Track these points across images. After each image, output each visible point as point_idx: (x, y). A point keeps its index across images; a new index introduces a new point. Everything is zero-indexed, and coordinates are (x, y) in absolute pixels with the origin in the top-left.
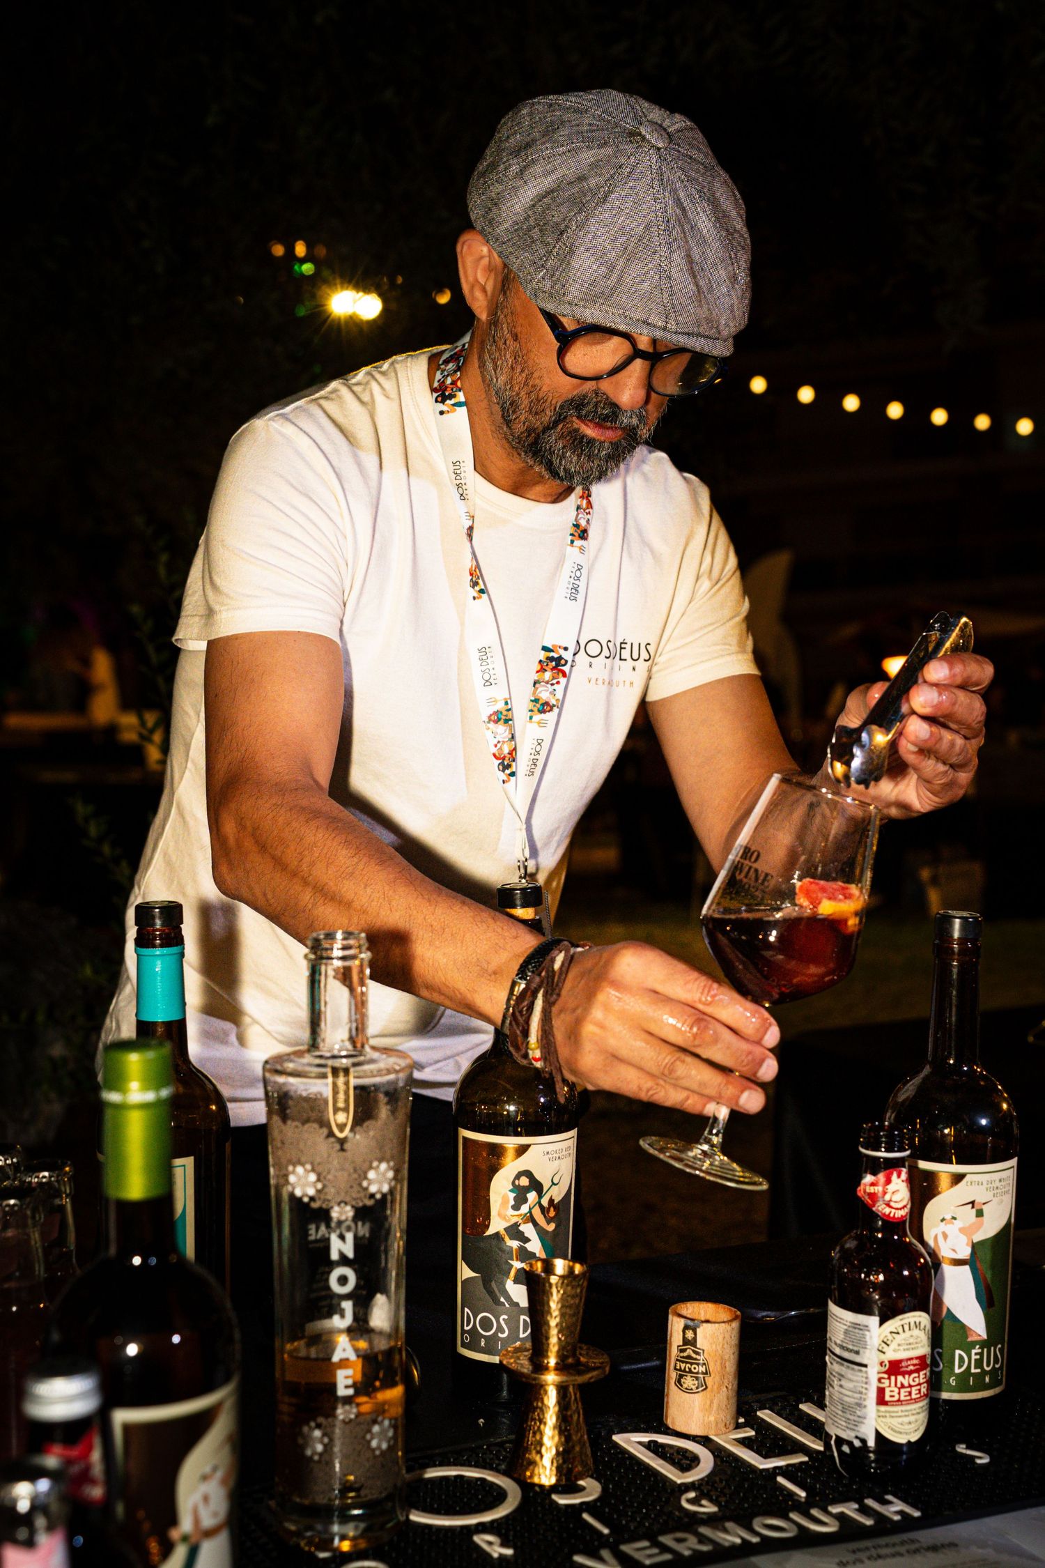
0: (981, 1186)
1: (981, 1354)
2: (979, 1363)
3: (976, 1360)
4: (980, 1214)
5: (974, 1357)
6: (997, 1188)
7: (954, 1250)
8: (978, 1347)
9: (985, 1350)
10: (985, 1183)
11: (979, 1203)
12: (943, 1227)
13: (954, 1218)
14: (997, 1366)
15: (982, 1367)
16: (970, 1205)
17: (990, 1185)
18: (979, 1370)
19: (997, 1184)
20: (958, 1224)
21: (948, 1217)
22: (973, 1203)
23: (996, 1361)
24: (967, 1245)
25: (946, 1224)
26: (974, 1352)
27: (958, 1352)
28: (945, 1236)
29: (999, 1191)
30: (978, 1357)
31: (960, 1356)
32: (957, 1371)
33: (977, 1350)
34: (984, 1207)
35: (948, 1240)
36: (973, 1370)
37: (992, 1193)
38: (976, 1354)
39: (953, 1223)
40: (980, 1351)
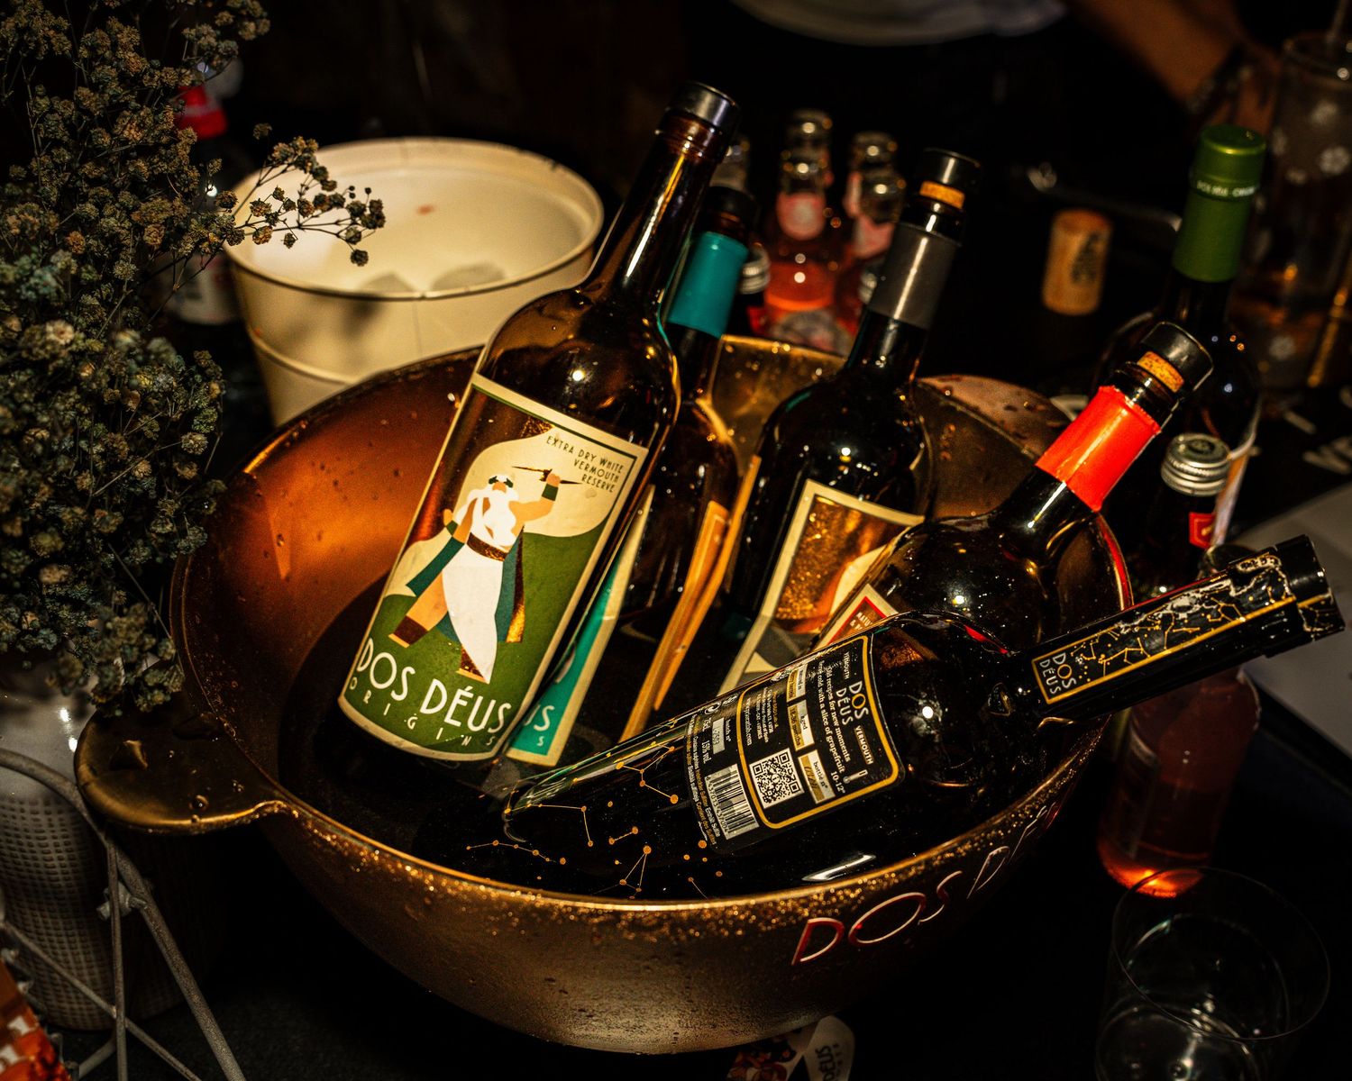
0: (566, 453)
1: (472, 702)
2: (462, 714)
3: (458, 706)
4: (550, 493)
5: (457, 701)
6: (593, 470)
7: (490, 531)
8: (469, 688)
9: (480, 699)
10: (576, 451)
11: (557, 478)
12: (488, 491)
13: (509, 483)
14: (490, 730)
15: (464, 720)
16: (541, 475)
17: (582, 459)
18: (458, 724)
19: (596, 463)
20: (511, 494)
21: (502, 478)
22: (546, 473)
23: (493, 722)
24: (513, 531)
25: (494, 488)
26: (460, 692)
27: (436, 683)
28: (486, 505)
29: (594, 476)
30: (464, 703)
31: (437, 691)
32: (424, 710)
33: (467, 692)
34: (561, 487)
35: (488, 512)
36: (448, 720)
37: (583, 472)
38: (462, 698)
39: (505, 491)
40: (471, 695)
